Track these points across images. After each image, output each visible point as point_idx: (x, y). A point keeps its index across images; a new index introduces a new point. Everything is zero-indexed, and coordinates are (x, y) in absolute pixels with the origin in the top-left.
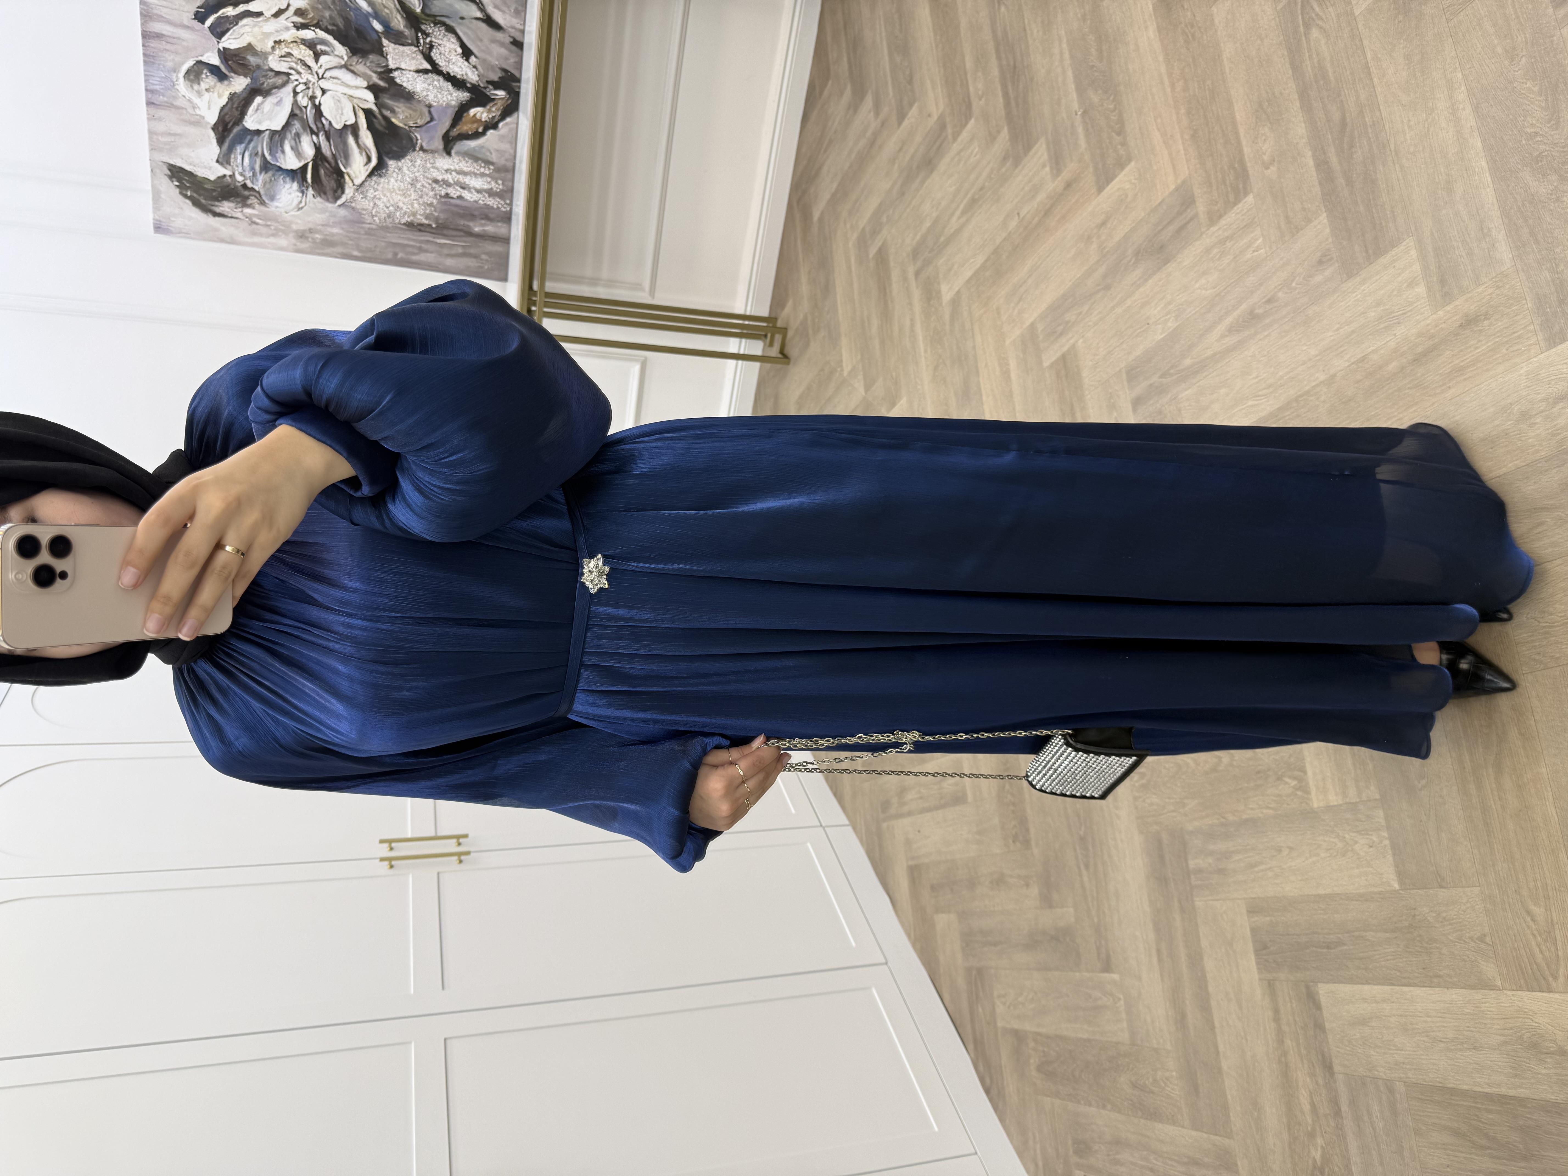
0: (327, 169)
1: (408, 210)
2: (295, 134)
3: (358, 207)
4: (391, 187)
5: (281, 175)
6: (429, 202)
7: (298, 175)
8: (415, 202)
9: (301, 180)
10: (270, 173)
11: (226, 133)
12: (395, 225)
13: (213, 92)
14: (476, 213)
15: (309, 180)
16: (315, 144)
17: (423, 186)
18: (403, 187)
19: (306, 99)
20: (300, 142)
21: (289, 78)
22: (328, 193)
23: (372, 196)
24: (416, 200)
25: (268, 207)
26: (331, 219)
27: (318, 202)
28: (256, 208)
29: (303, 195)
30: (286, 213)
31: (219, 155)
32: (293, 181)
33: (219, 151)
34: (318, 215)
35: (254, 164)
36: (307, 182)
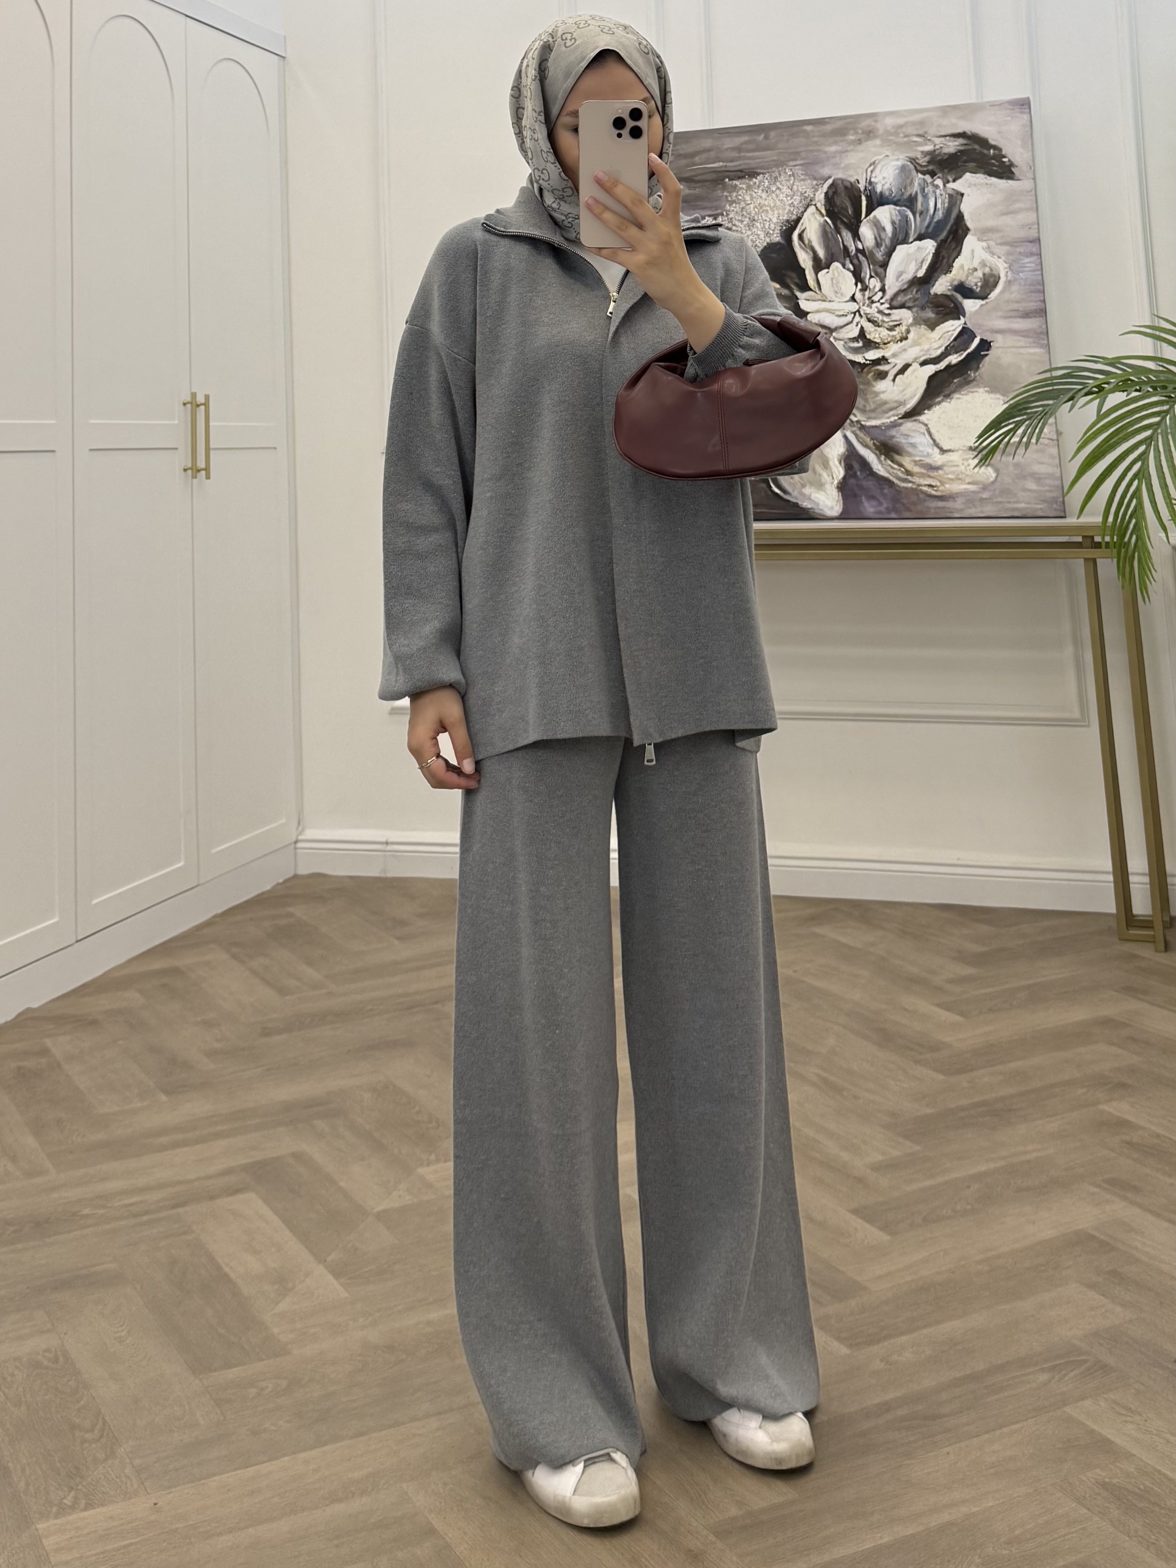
0: (845, 216)
2: (881, 245)
3: (809, 181)
5: (894, 197)
7: (877, 201)
9: (873, 197)
10: (906, 196)
11: (955, 227)
13: (969, 269)
15: (864, 198)
16: (860, 240)
19: (871, 287)
20: (876, 238)
21: (890, 304)
22: (843, 189)
23: (795, 197)
25: (907, 157)
26: (837, 160)
27: (852, 176)
28: (920, 154)
29: (870, 180)
30: (887, 156)
31: (961, 202)
32: (881, 193)
33: (962, 207)
34: (853, 161)
35: (924, 201)
36: (867, 196)
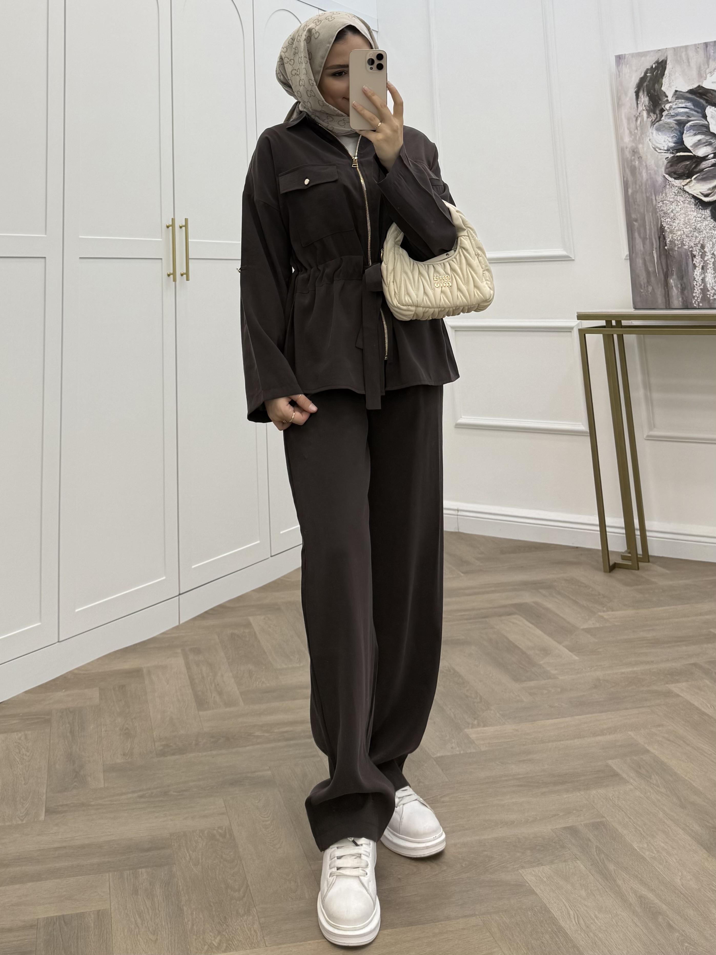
0: (691, 166)
1: (674, 227)
2: (710, 142)
3: (667, 190)
4: (689, 213)
5: (677, 134)
6: (684, 242)
7: (680, 145)
8: (682, 232)
9: (677, 148)
10: (676, 127)
11: (698, 95)
12: (659, 218)
14: (685, 280)
15: (678, 154)
16: (708, 156)
17: (696, 237)
18: (691, 222)
20: (706, 146)
22: (672, 168)
23: (678, 200)
24: (684, 233)
25: (651, 127)
26: (652, 172)
27: (663, 162)
28: (648, 119)
29: (665, 150)
30: (650, 140)
31: (681, 92)
32: (675, 143)
33: (684, 91)
34: (653, 162)
35: (680, 115)
36: (677, 152)
